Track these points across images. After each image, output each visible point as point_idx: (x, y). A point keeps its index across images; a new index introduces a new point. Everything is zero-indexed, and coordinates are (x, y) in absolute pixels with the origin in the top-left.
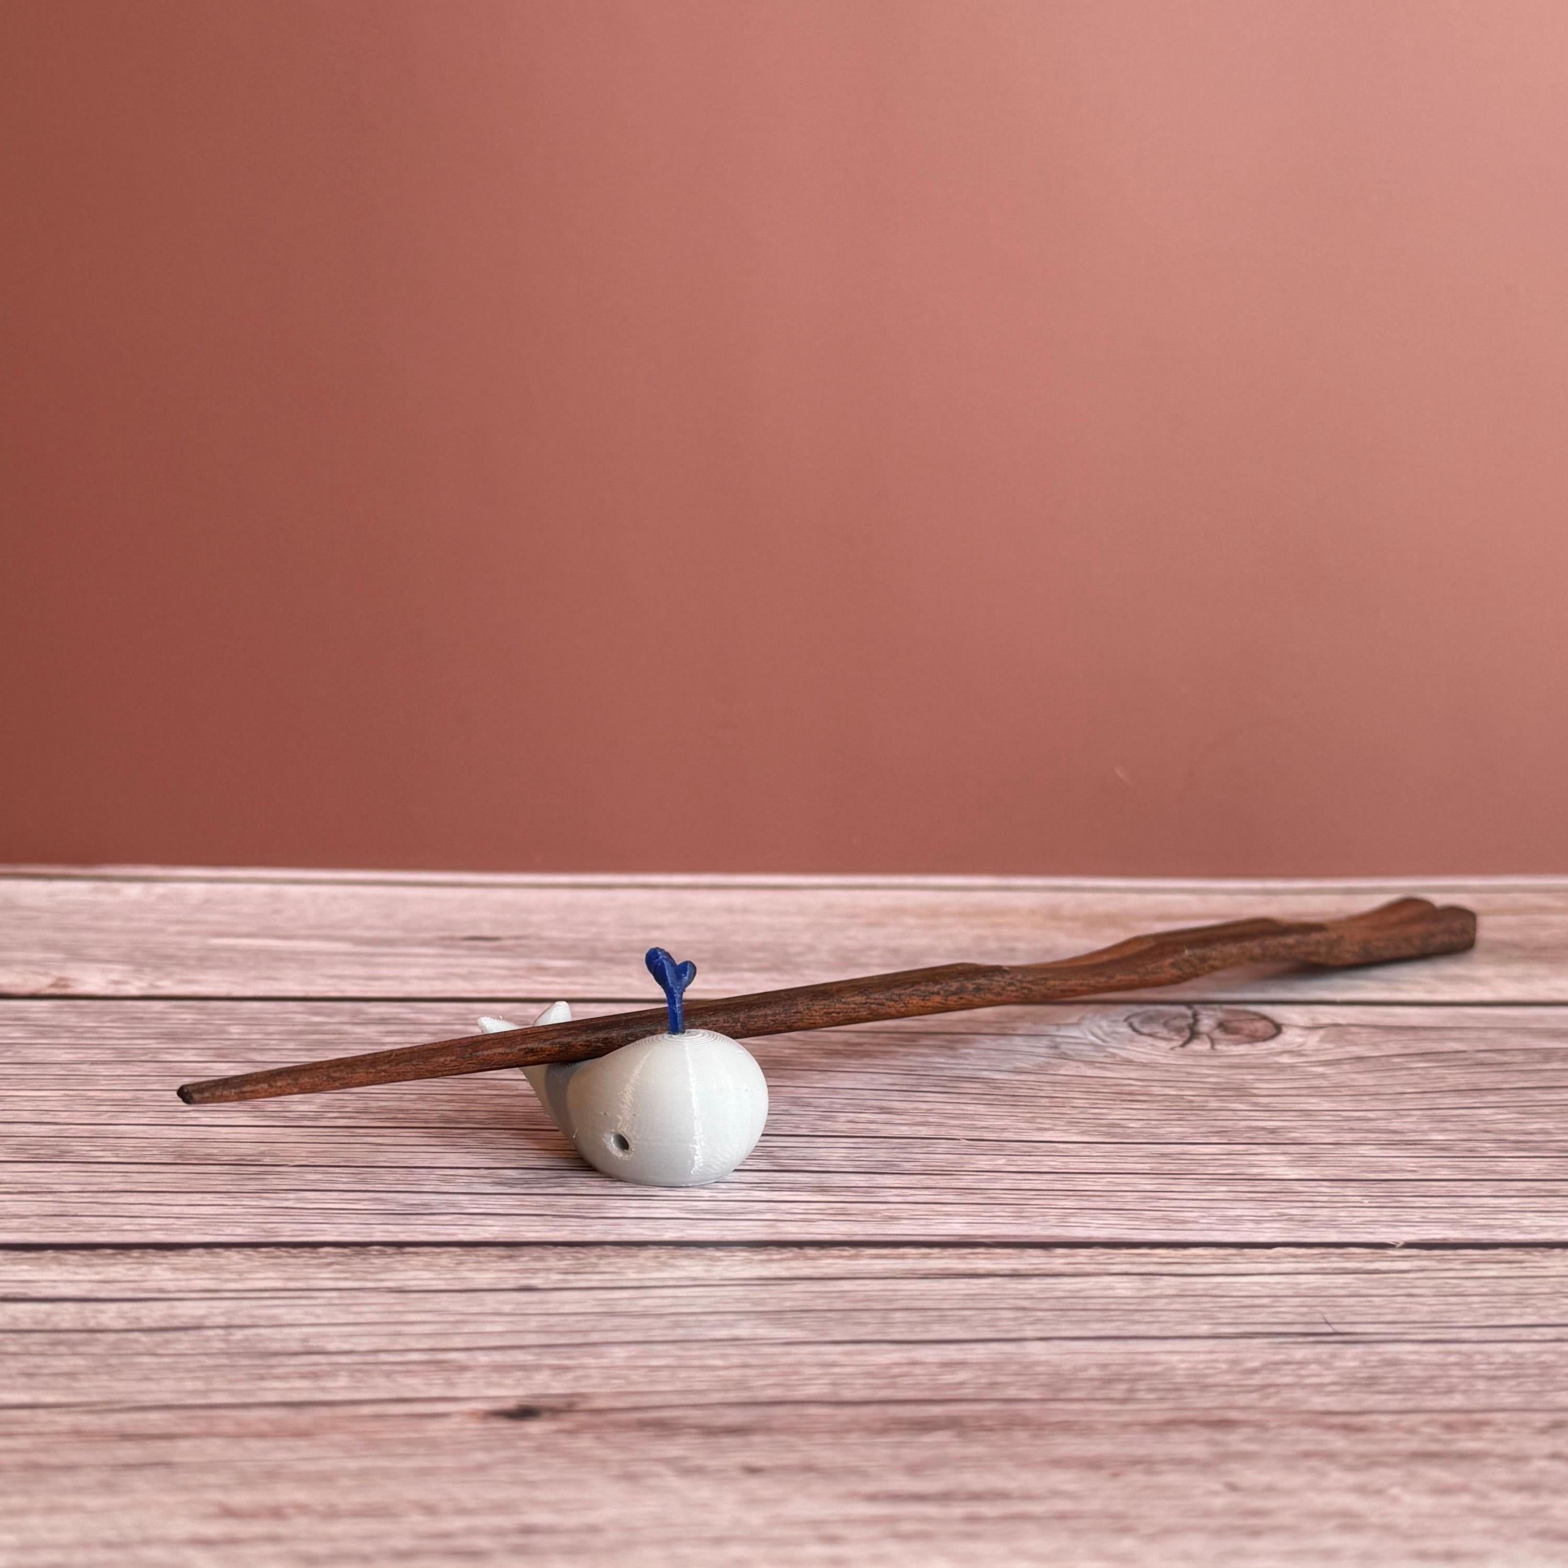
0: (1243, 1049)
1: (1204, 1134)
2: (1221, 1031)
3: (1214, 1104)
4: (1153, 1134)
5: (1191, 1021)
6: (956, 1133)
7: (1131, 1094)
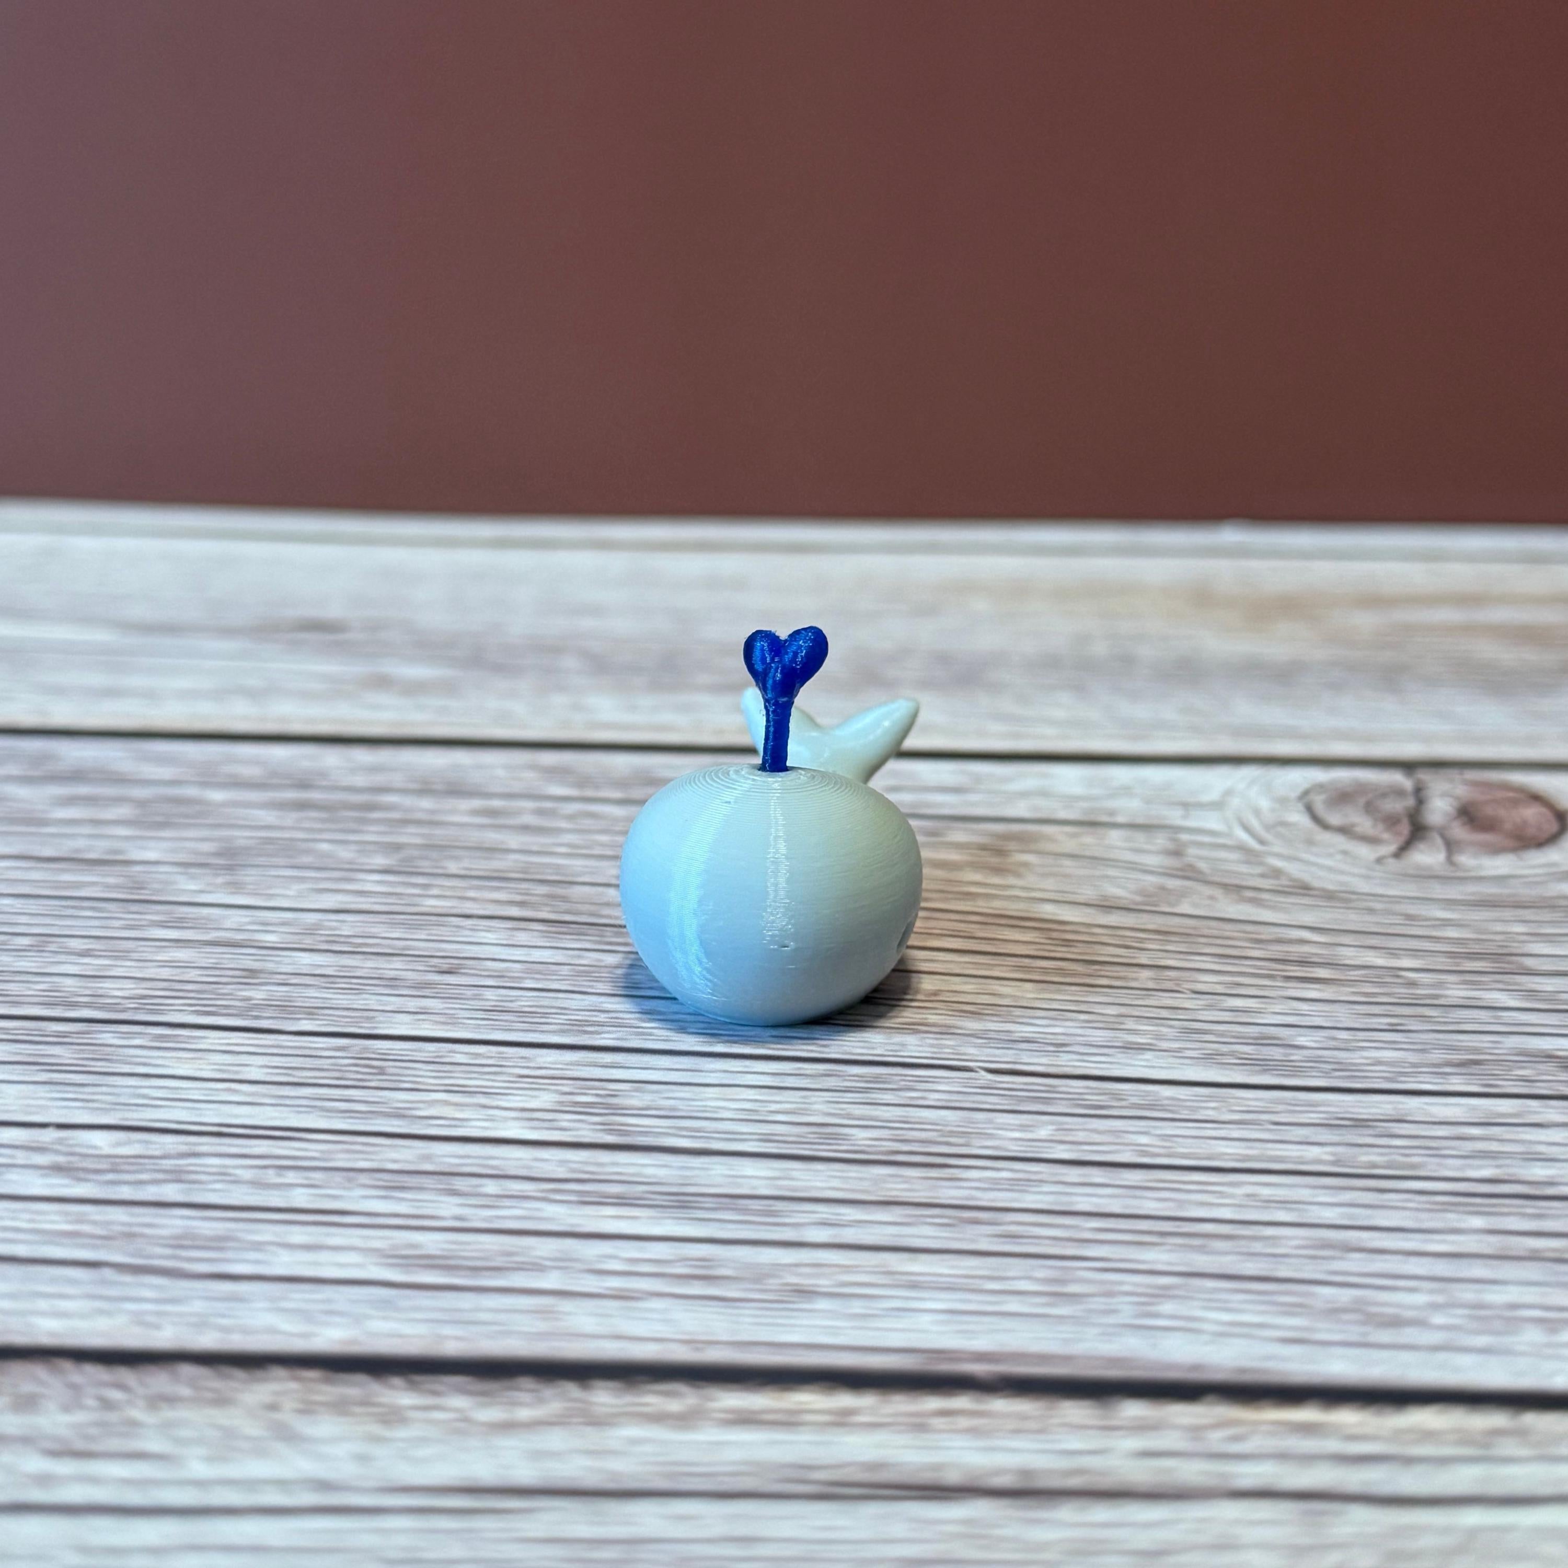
0: (1502, 865)
1: (1437, 1069)
2: (1464, 824)
3: (1456, 992)
4: (1341, 1067)
5: (1410, 802)
6: (973, 1052)
7: (1303, 962)
